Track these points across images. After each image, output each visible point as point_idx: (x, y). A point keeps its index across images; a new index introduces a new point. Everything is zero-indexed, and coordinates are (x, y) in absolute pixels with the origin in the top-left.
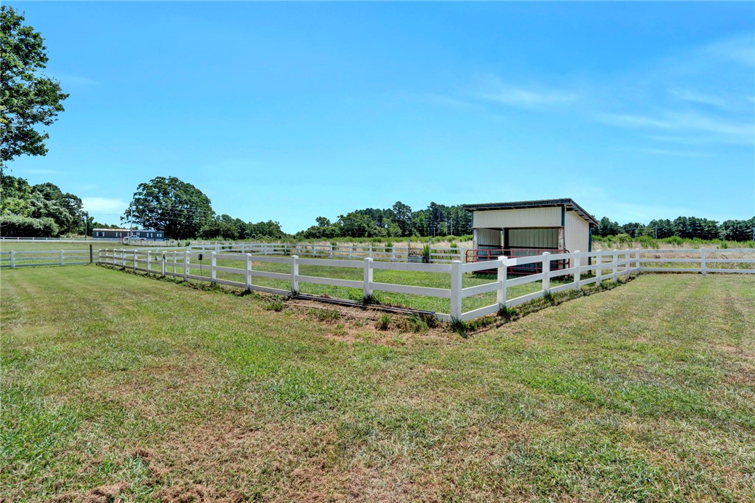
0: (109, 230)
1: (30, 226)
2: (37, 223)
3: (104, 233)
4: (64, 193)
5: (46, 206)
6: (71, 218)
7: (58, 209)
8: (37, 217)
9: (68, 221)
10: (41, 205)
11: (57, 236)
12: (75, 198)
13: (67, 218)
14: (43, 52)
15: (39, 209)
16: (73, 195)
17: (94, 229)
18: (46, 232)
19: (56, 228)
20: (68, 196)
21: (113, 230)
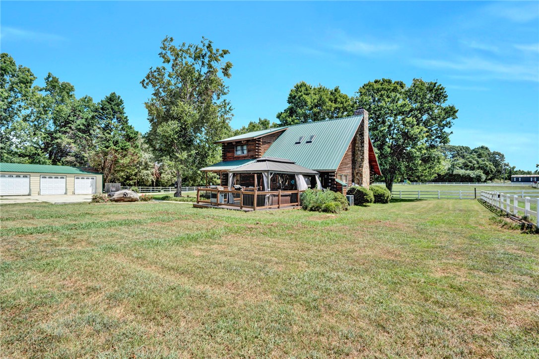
0: (525, 176)
1: (469, 176)
2: (472, 174)
3: (520, 178)
4: (492, 151)
5: (478, 163)
6: (494, 169)
7: (485, 164)
8: (473, 170)
9: (492, 171)
10: (475, 162)
11: (485, 182)
12: (499, 154)
13: (491, 169)
14: (445, 94)
15: (474, 165)
16: (497, 153)
17: (512, 176)
18: (478, 179)
19: (484, 177)
20: (494, 153)
21: (528, 176)
